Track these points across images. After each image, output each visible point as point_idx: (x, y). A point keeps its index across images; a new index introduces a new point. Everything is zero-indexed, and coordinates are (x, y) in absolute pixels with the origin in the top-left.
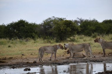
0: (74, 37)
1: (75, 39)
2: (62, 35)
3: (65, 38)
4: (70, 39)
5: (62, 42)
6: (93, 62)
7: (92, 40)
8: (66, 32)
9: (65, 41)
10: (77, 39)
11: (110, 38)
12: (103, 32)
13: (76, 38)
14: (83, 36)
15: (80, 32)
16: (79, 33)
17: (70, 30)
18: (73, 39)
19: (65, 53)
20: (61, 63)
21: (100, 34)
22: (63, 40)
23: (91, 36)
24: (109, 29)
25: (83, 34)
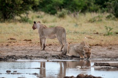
0: (27, 14)
1: (28, 19)
2: (7, 10)
3: (12, 16)
4: (21, 17)
5: (6, 22)
6: (57, 58)
7: (56, 22)
8: (15, 5)
9: (12, 20)
10: (33, 18)
11: (87, 20)
12: (76, 9)
13: (30, 17)
14: (43, 13)
15: (38, 6)
16: (35, 8)
17: (22, 2)
18: (26, 17)
19: (10, 40)
20: (3, 58)
21: (70, 12)
22: (9, 18)
23: (56, 14)
24: (87, 4)
25: (42, 11)
